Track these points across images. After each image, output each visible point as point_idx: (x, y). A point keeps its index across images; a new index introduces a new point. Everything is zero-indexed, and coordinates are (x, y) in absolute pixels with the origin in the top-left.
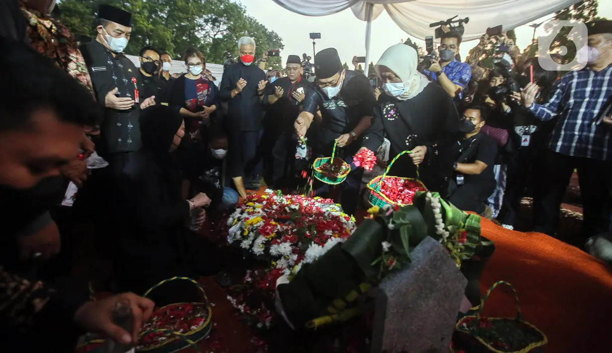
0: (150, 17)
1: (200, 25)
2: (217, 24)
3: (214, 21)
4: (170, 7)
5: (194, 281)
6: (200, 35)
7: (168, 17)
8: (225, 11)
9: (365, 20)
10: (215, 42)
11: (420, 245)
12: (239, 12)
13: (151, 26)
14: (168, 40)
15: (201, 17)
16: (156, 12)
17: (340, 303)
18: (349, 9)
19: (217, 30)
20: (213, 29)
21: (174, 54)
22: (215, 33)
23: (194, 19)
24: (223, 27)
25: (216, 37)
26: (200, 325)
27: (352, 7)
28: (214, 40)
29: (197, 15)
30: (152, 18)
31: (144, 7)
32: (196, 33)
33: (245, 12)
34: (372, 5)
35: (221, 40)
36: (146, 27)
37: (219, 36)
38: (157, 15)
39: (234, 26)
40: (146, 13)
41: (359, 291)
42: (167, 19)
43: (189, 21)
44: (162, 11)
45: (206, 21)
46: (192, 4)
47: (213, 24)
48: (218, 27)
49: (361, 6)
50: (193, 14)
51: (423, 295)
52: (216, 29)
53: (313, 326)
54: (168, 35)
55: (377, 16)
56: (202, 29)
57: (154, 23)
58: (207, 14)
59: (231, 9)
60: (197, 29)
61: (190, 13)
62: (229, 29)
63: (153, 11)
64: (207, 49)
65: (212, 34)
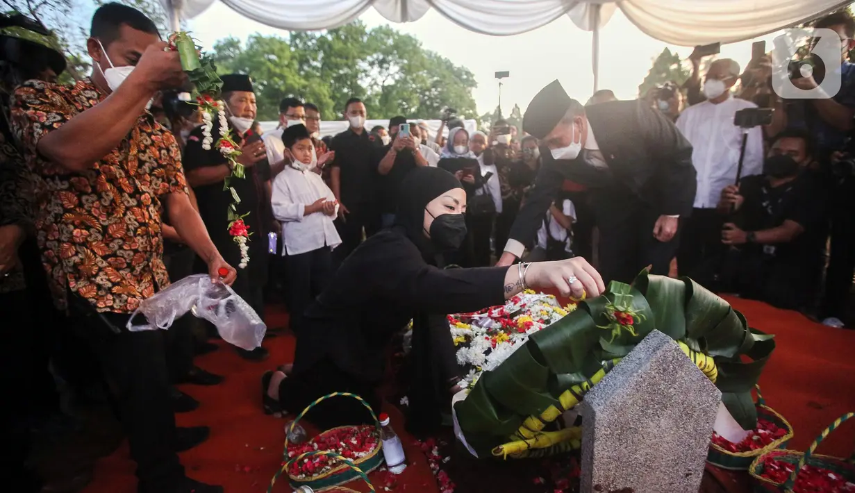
0: (301, 69)
1: (365, 71)
2: (385, 65)
3: (382, 63)
4: (325, 52)
5: (358, 398)
6: (364, 83)
7: (323, 65)
8: (396, 47)
9: (590, 30)
10: (386, 91)
11: (643, 341)
12: (415, 46)
13: (303, 82)
14: (325, 95)
15: (364, 60)
16: (307, 61)
17: (534, 423)
18: (565, 15)
19: (386, 75)
20: (380, 73)
21: (334, 114)
22: (384, 78)
23: (355, 64)
24: (394, 69)
25: (386, 84)
26: (371, 451)
27: (571, 12)
28: (383, 87)
29: (359, 58)
30: (303, 70)
31: (293, 58)
32: (359, 82)
33: (421, 45)
34: (598, 7)
35: (392, 87)
36: (298, 84)
37: (390, 82)
38: (310, 66)
39: (409, 65)
40: (296, 66)
41: (559, 406)
42: (322, 68)
43: (349, 67)
44: (315, 59)
45: (372, 64)
46: (352, 44)
47: (381, 66)
48: (387, 69)
49: (582, 8)
50: (354, 58)
51: (650, 411)
52: (385, 73)
53: (501, 453)
54: (325, 91)
55: (607, 21)
56: (367, 76)
57: (307, 77)
58: (371, 55)
59: (404, 42)
60: (359, 76)
61: (351, 56)
62: (402, 69)
63: (303, 61)
64: (375, 101)
65: (380, 80)
